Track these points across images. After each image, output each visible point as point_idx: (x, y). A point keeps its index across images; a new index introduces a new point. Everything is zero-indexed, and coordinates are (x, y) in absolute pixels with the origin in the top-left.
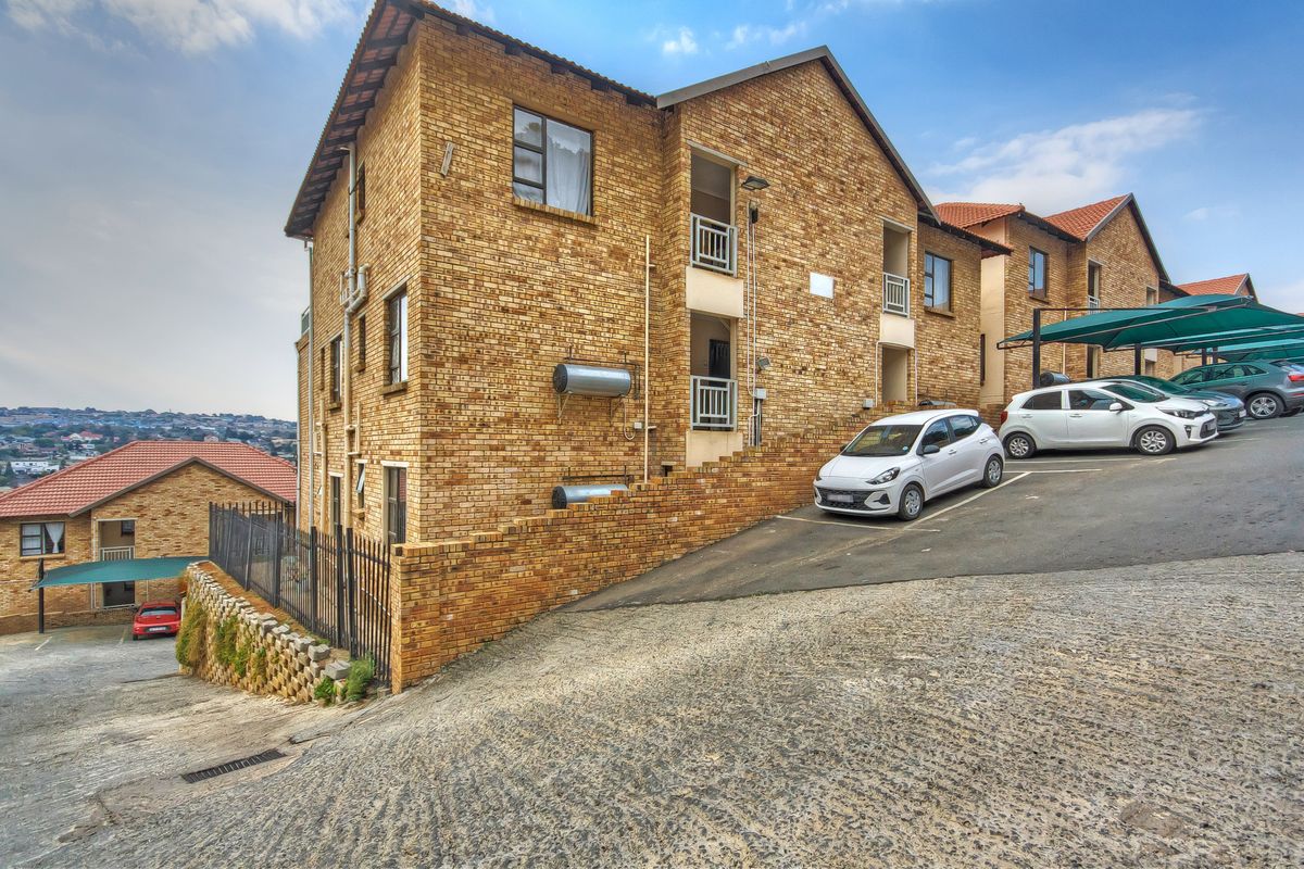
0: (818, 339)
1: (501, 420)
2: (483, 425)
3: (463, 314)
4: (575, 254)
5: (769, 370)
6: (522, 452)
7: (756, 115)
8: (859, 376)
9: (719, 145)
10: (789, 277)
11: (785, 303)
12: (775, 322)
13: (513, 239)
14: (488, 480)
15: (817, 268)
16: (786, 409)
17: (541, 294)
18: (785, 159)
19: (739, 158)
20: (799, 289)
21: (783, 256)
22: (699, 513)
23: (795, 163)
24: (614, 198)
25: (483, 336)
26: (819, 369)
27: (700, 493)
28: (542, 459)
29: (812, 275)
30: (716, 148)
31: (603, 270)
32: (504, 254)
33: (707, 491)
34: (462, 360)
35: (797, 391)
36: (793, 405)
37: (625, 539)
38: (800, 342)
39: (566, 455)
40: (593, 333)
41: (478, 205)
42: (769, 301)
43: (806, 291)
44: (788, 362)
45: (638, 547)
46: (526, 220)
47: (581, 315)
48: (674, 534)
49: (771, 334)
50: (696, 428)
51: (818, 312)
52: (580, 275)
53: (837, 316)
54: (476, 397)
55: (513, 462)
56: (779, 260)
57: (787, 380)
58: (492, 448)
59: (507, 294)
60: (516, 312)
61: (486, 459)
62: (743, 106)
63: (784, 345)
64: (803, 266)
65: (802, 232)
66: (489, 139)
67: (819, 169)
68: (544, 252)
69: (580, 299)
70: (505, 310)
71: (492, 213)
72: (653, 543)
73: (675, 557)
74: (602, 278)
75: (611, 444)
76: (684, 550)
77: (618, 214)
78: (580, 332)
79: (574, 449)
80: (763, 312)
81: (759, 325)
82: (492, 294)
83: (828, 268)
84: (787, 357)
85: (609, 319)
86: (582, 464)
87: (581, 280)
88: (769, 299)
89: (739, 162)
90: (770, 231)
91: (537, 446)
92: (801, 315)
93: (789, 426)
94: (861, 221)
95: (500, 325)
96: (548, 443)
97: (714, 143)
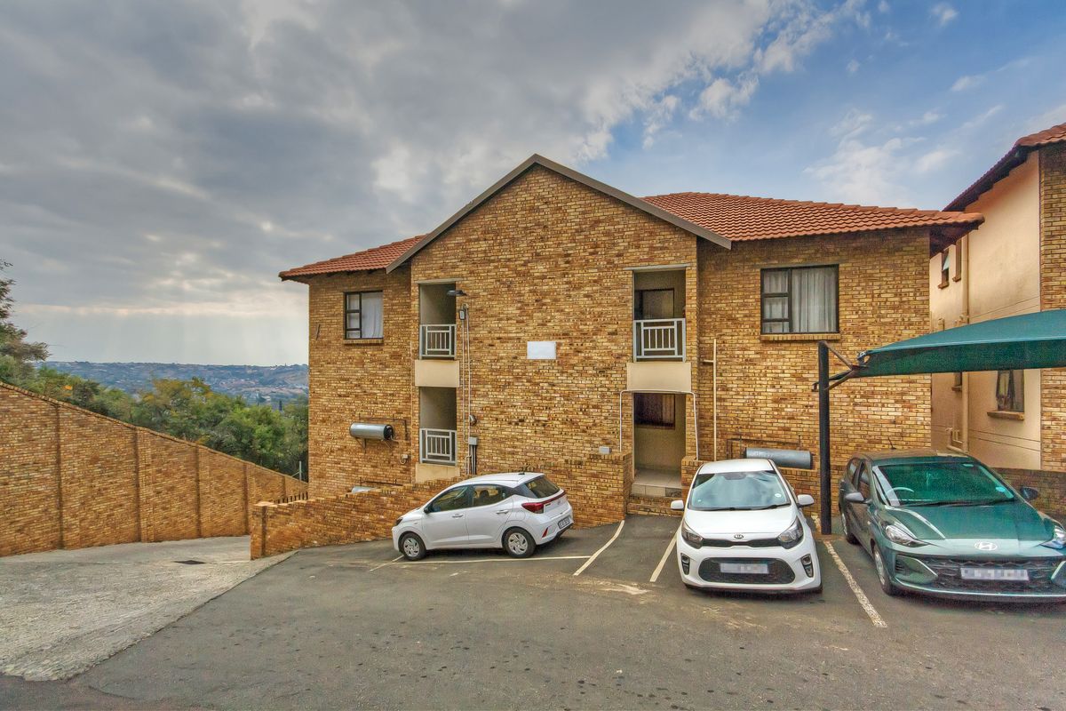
0: (538, 396)
1: (339, 449)
2: (332, 451)
3: (323, 400)
4: (372, 361)
5: (485, 423)
6: (347, 466)
7: (470, 241)
8: (595, 425)
9: (439, 274)
10: (505, 351)
11: (499, 371)
12: (490, 386)
13: (344, 360)
14: (334, 478)
15: (536, 337)
16: (502, 453)
17: (356, 385)
18: (499, 261)
19: (456, 276)
20: (516, 358)
21: (497, 335)
22: (383, 517)
23: (509, 260)
24: (393, 324)
25: (331, 409)
26: (539, 421)
27: (383, 506)
28: (356, 470)
29: (529, 343)
30: (436, 277)
31: (386, 367)
32: (339, 369)
33: (388, 505)
34: (323, 421)
35: (513, 438)
36: (510, 449)
37: (340, 522)
38: (518, 400)
39: (368, 470)
40: (382, 403)
41: (329, 348)
42: (483, 371)
43: (523, 358)
44: (503, 416)
45: (346, 528)
46: (349, 350)
47: (375, 394)
48: (366, 526)
49: (486, 396)
50: (424, 462)
51: (537, 373)
52: (374, 372)
53: (562, 373)
54: (328, 438)
55: (343, 470)
56: (493, 339)
57: (502, 430)
58: (336, 463)
59: (340, 388)
60: (345, 396)
61: (333, 467)
62: (460, 239)
63: (499, 403)
64: (519, 339)
65: (518, 312)
66: (333, 315)
67: (538, 255)
68: (357, 364)
69: (375, 385)
70: (340, 396)
71: (334, 350)
72: (354, 528)
73: (367, 539)
74: (387, 372)
75: (393, 466)
76: (373, 537)
77: (395, 333)
78: (375, 403)
79: (372, 466)
80: (478, 380)
81: (474, 391)
82: (335, 389)
83: (549, 335)
84: (502, 413)
85: (390, 394)
86: (377, 475)
87: (375, 375)
88: (484, 370)
89: (455, 279)
90: (484, 319)
91: (354, 463)
92: (518, 378)
93: (505, 465)
94: (595, 281)
95: (338, 403)
96: (359, 462)
97: (435, 275)
